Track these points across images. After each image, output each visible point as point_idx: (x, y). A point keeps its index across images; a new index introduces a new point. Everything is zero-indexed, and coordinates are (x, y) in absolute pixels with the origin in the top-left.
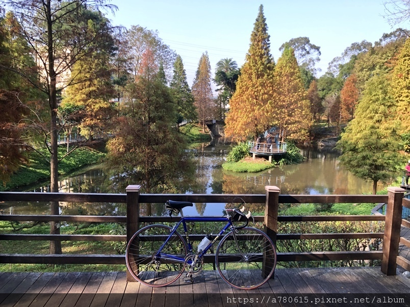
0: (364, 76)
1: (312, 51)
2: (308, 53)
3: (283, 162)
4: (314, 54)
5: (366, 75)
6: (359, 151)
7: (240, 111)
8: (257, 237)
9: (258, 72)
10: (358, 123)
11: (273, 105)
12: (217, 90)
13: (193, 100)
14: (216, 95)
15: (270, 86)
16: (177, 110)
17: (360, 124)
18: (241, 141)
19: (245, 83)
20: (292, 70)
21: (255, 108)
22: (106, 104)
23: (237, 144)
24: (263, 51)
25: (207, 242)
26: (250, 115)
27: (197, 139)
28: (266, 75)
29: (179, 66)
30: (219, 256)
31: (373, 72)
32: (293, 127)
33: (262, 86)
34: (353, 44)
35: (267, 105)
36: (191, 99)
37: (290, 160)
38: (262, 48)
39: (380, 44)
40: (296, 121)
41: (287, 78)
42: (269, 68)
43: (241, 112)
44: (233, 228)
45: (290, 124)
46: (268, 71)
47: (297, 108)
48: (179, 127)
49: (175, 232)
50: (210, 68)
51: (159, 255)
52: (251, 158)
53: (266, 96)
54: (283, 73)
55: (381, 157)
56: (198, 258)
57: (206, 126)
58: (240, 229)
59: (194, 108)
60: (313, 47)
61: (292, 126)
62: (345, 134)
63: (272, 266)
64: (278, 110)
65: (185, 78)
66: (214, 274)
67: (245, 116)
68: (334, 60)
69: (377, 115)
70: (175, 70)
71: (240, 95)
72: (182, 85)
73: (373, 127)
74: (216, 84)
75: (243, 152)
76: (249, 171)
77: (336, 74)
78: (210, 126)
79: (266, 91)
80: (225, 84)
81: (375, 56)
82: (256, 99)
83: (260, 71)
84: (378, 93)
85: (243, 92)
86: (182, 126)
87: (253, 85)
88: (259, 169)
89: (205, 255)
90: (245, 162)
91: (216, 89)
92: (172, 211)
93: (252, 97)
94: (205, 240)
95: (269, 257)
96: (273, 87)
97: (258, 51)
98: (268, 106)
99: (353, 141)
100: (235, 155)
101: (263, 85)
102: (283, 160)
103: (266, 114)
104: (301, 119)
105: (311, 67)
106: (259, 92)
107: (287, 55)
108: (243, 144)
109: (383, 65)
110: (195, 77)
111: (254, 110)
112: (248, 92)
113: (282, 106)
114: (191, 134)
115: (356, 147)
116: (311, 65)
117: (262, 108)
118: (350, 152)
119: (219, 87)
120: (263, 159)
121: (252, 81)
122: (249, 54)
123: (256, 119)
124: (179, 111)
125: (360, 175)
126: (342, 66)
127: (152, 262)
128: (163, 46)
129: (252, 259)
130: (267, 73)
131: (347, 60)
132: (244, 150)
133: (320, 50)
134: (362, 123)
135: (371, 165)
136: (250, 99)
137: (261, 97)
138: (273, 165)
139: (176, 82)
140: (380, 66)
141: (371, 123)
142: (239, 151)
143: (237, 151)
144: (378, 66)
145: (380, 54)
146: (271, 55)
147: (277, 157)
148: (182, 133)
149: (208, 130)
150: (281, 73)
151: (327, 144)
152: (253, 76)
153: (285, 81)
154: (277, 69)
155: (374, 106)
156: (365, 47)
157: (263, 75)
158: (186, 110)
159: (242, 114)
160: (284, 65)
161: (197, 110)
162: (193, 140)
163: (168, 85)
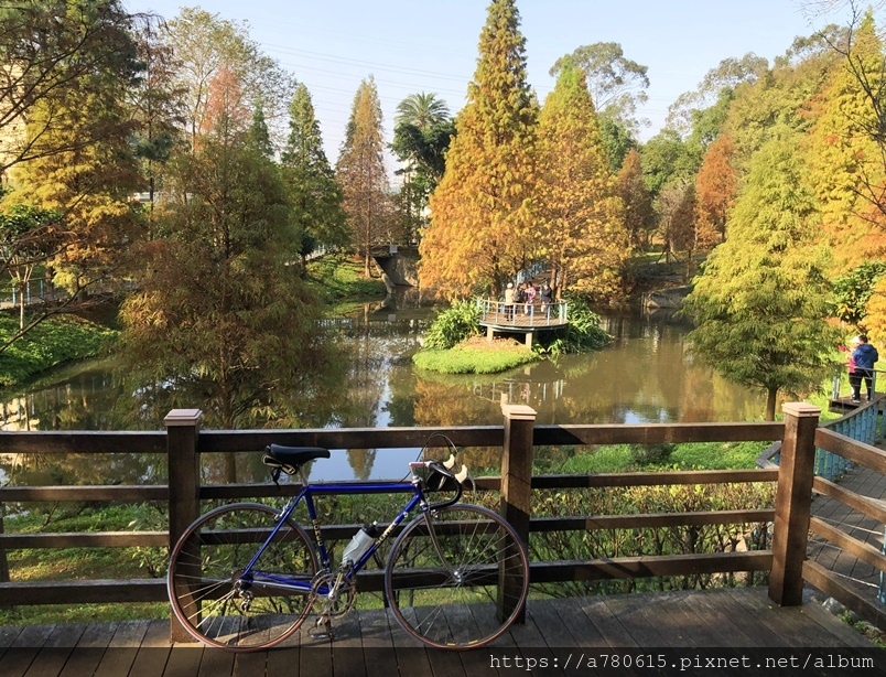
0: (751, 140)
1: (629, 76)
2: (619, 81)
3: (559, 347)
4: (633, 84)
5: (754, 137)
6: (734, 318)
7: (455, 224)
8: (482, 527)
9: (497, 127)
10: (733, 254)
11: (535, 210)
12: (399, 173)
13: (341, 197)
14: (396, 184)
15: (527, 164)
16: (300, 221)
17: (737, 255)
18: (460, 298)
19: (467, 156)
20: (581, 125)
21: (491, 216)
22: (119, 207)
23: (448, 305)
24: (510, 77)
25: (364, 541)
26: (480, 235)
27: (353, 294)
28: (517, 134)
29: (302, 112)
30: (394, 575)
31: (770, 130)
32: (582, 263)
33: (507, 162)
34: (723, 62)
35: (520, 210)
36: (335, 195)
37: (575, 342)
38: (507, 70)
39: (787, 63)
40: (589, 249)
41: (568, 144)
42: (527, 119)
43: (458, 227)
44: (426, 506)
45: (576, 255)
46: (523, 126)
47: (592, 216)
48: (305, 263)
49: (287, 520)
50: (380, 117)
51: (249, 577)
52: (483, 339)
53: (518, 187)
54: (558, 130)
55: (784, 332)
56: (343, 579)
57: (374, 261)
58: (442, 508)
59: (342, 217)
60: (632, 67)
61: (581, 260)
62: (703, 278)
63: (519, 593)
64: (547, 222)
65: (319, 141)
66: (383, 618)
67: (468, 236)
68: (682, 100)
69: (774, 233)
70: (294, 121)
71: (454, 185)
72: (312, 159)
73: (765, 262)
74: (397, 157)
75: (465, 325)
76: (478, 370)
77: (687, 135)
78: (384, 262)
79: (517, 177)
80: (418, 158)
81: (775, 91)
82: (496, 195)
83: (504, 127)
84: (777, 182)
85: (463, 177)
86: (312, 261)
87: (487, 162)
88: (503, 366)
89: (360, 573)
90: (468, 349)
91: (395, 171)
92: (280, 469)
93: (484, 189)
94: (361, 535)
95: (511, 571)
96: (534, 164)
97: (499, 78)
98: (523, 212)
99: (721, 297)
100: (444, 331)
101: (510, 160)
102: (560, 342)
103: (517, 231)
104: (601, 244)
105: (626, 116)
106: (501, 178)
107: (569, 87)
108: (465, 304)
109: (793, 114)
110: (345, 139)
111: (489, 222)
112: (473, 178)
113: (557, 213)
114: (337, 282)
115: (729, 311)
116: (627, 111)
117: (508, 218)
118: (715, 322)
119: (405, 165)
120: (511, 341)
121: (483, 150)
122: (477, 83)
123: (494, 244)
124: (306, 223)
125: (737, 375)
126: (699, 115)
127: (233, 592)
128: (263, 60)
129: (473, 580)
130: (519, 130)
131: (711, 100)
132: (467, 319)
133: (647, 74)
134: (741, 252)
135: (762, 352)
136: (480, 194)
137: (506, 189)
138: (535, 354)
139: (296, 151)
140: (787, 115)
141: (761, 252)
142: (455, 321)
143: (450, 323)
144: (782, 117)
145: (786, 88)
146: (529, 86)
147: (544, 336)
148: (315, 280)
149: (378, 270)
150: (555, 131)
151: (665, 303)
152: (487, 138)
153: (564, 150)
154: (543, 120)
155: (771, 212)
156: (751, 70)
157: (510, 137)
158: (322, 222)
159: (461, 232)
160: (561, 112)
161: (350, 222)
162: (339, 296)
163: (277, 158)
